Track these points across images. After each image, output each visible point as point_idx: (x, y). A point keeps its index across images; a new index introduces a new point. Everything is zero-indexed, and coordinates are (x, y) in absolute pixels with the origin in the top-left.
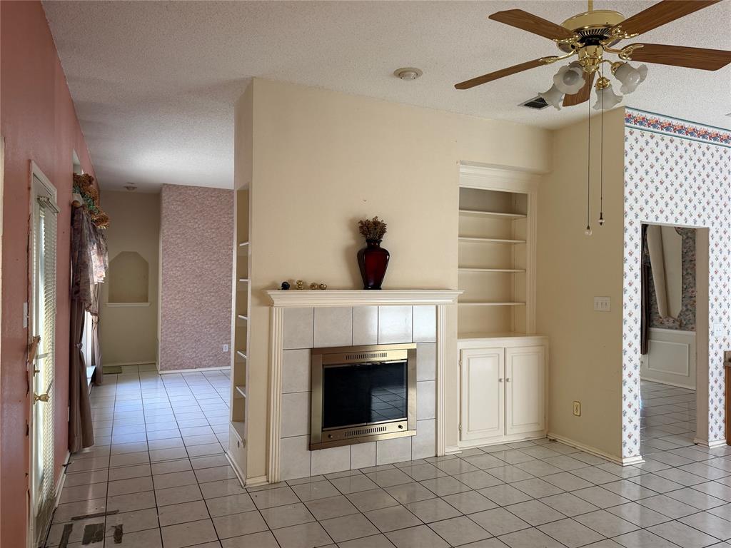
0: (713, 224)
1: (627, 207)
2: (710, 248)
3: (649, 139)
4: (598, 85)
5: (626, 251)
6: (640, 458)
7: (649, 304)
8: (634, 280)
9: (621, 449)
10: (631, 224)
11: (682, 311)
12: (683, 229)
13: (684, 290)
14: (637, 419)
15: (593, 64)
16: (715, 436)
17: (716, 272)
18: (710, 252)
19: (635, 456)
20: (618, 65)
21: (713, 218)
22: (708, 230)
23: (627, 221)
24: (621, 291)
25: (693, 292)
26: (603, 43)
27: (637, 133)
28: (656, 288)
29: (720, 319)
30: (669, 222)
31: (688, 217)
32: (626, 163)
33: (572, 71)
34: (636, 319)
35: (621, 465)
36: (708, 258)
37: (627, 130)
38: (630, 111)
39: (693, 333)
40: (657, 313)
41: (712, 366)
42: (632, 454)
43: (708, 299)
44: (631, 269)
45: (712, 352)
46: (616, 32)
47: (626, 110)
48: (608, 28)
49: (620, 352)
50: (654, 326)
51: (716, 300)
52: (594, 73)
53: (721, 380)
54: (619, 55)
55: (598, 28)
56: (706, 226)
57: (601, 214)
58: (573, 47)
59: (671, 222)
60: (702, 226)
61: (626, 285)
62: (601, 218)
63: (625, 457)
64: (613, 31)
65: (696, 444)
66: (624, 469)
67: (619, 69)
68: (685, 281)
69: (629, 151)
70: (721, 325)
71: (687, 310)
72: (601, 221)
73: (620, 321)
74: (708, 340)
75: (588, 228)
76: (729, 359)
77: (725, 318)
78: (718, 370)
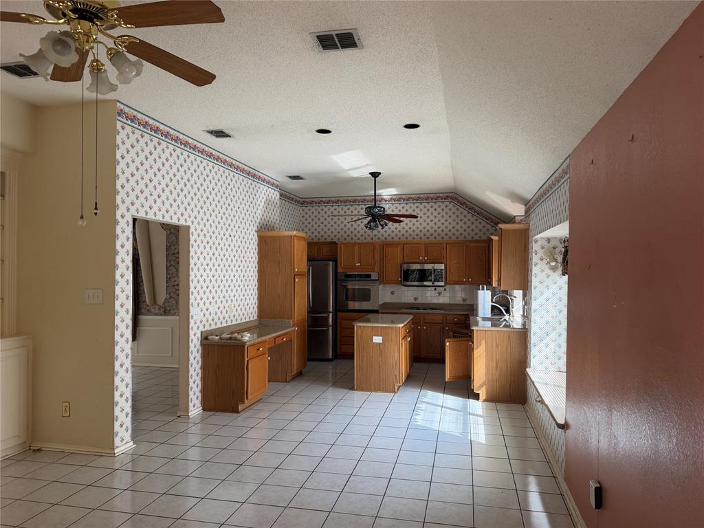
0: (193, 223)
1: (119, 201)
2: (191, 243)
3: (140, 138)
4: (91, 66)
5: (118, 243)
6: (132, 443)
7: (138, 293)
8: (125, 271)
9: (114, 441)
10: (123, 217)
11: (166, 299)
12: (167, 225)
13: (168, 280)
14: (128, 408)
15: (87, 42)
16: (194, 406)
17: (195, 264)
18: (190, 247)
19: (127, 443)
20: (114, 51)
21: (193, 218)
22: (188, 227)
23: (119, 213)
24: (113, 283)
25: (175, 281)
26: (99, 23)
27: (128, 129)
28: (144, 278)
29: (198, 304)
30: (157, 218)
31: (173, 215)
32: (118, 157)
33: (63, 40)
34: (128, 310)
35: (113, 456)
36: (189, 252)
37: (119, 125)
38: (122, 107)
39: (176, 318)
40: (145, 301)
41: (192, 345)
42: (124, 442)
43: (189, 288)
44: (123, 261)
45: (191, 333)
46: (113, 16)
47: (118, 104)
48: (103, 8)
49: (112, 344)
50: (142, 314)
52: (87, 52)
54: (115, 42)
55: (93, 5)
56: (187, 224)
57: (96, 204)
58: (64, 15)
59: (159, 218)
60: (184, 224)
61: (118, 277)
62: (96, 208)
63: (117, 447)
64: (109, 14)
65: (179, 417)
66: (116, 459)
67: (114, 56)
68: (169, 272)
69: (121, 145)
70: (199, 309)
71: (171, 297)
72: (95, 211)
73: (112, 313)
74: (189, 323)
75: (82, 217)
76: (205, 338)
77: (201, 303)
78: (197, 348)
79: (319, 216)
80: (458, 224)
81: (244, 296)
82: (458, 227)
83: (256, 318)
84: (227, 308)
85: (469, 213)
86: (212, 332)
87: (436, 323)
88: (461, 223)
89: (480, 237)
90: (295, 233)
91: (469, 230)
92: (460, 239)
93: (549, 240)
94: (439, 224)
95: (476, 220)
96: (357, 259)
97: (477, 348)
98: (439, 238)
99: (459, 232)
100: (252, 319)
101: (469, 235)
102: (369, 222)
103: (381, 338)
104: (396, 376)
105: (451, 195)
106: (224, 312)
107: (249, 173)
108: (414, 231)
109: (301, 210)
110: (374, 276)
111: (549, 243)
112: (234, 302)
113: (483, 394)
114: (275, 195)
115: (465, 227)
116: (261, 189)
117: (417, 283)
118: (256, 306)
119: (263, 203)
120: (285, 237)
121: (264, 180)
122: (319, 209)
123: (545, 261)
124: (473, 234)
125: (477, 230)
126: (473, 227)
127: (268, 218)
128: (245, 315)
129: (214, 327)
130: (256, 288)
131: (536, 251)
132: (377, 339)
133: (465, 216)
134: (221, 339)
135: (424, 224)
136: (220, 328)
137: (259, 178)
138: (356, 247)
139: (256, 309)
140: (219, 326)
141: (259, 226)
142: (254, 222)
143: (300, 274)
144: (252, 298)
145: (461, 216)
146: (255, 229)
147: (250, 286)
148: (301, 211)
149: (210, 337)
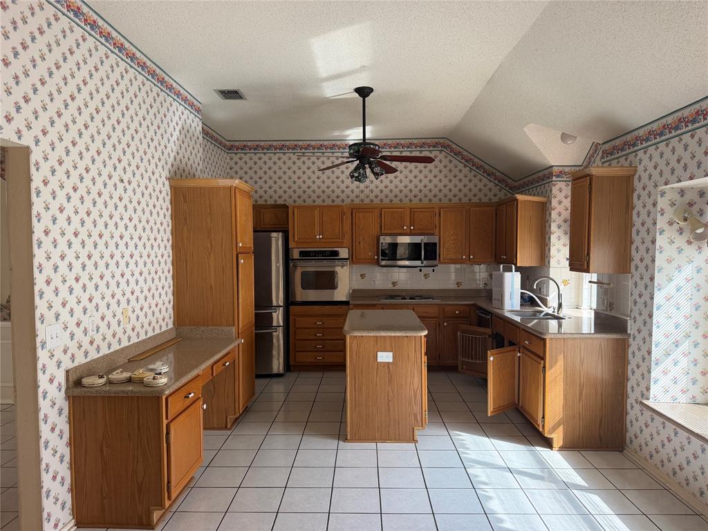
0: (37, 142)
2: (33, 186)
17: (47, 233)
18: (34, 195)
21: (36, 131)
22: (26, 151)
29: (57, 316)
36: (29, 205)
41: (44, 405)
43: (32, 283)
45: (43, 380)
51: (48, 282)
53: (63, 424)
56: (23, 143)
60: (16, 141)
70: (60, 326)
74: (35, 359)
76: (75, 383)
77: (65, 313)
78: (57, 407)
79: (256, 168)
80: (450, 181)
81: (149, 290)
82: (451, 186)
83: (171, 326)
84: (119, 316)
85: (465, 166)
86: (90, 369)
87: (431, 318)
88: (455, 181)
89: (480, 199)
90: (237, 182)
91: (465, 190)
92: (453, 202)
93: (682, 192)
94: (425, 181)
95: (475, 176)
96: (317, 229)
97: (551, 367)
98: (425, 201)
99: (453, 193)
100: (164, 329)
101: (466, 196)
102: (356, 169)
103: (391, 354)
104: (415, 415)
105: (442, 141)
106: (114, 323)
107: (153, 74)
108: (391, 191)
109: (228, 158)
110: (344, 253)
111: (682, 196)
112: (133, 302)
113: (558, 437)
114: (196, 125)
115: (460, 185)
116: (174, 108)
117: (407, 263)
118: (170, 307)
119: (177, 132)
120: (218, 189)
121: (178, 94)
122: (255, 158)
123: (676, 226)
124: (470, 195)
125: (475, 190)
126: (471, 185)
127: (186, 159)
128: (154, 323)
129: (94, 355)
130: (170, 276)
131: (662, 210)
132: (385, 357)
133: (460, 171)
134: (110, 382)
135: (406, 182)
136: (107, 355)
137: (170, 88)
138: (317, 212)
139: (171, 311)
140: (105, 351)
141: (172, 170)
142: (163, 162)
143: (244, 252)
144: (163, 293)
145: (455, 171)
146: (165, 174)
147: (160, 273)
148: (228, 160)
149: (86, 381)
